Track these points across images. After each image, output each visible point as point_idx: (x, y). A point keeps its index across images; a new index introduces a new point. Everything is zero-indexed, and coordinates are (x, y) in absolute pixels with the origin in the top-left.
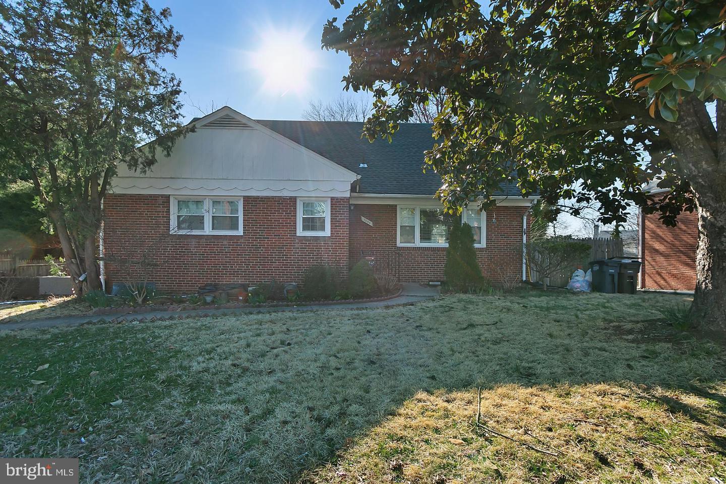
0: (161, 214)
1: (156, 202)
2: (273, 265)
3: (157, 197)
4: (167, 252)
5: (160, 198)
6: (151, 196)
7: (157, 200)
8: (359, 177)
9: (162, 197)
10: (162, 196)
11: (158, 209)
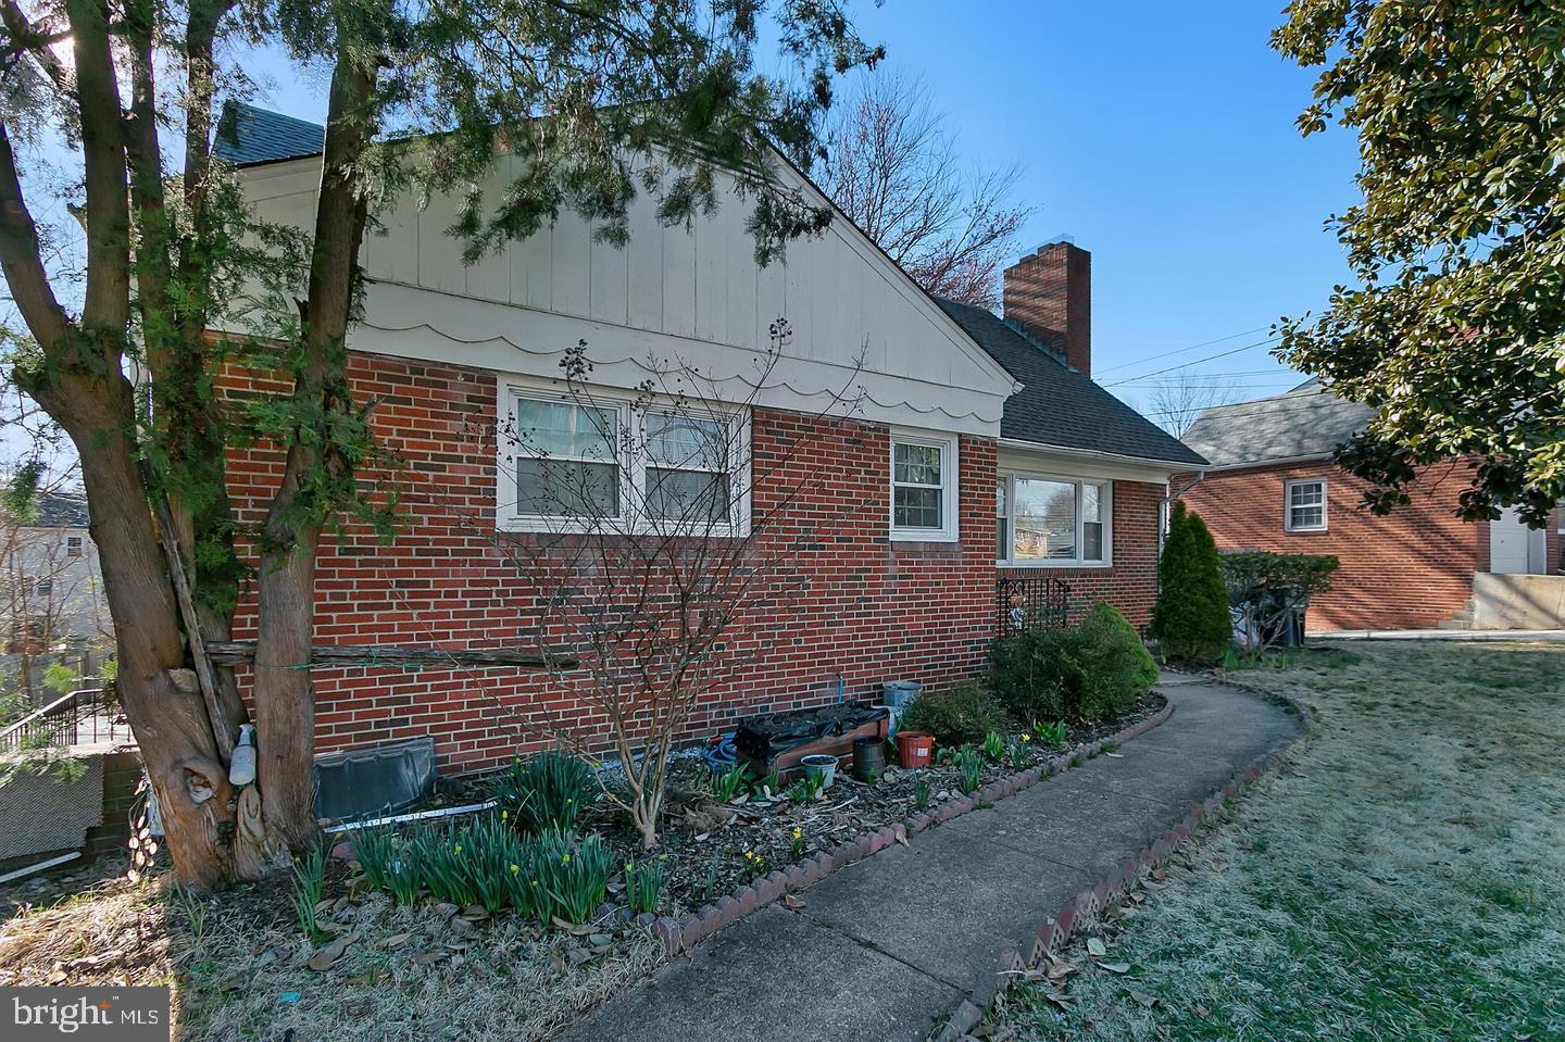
0: (464, 449)
1: (446, 396)
2: (833, 631)
3: (441, 374)
4: (485, 604)
5: (461, 379)
6: (417, 367)
7: (444, 385)
8: (1020, 387)
9: (468, 378)
10: (470, 373)
11: (453, 427)
